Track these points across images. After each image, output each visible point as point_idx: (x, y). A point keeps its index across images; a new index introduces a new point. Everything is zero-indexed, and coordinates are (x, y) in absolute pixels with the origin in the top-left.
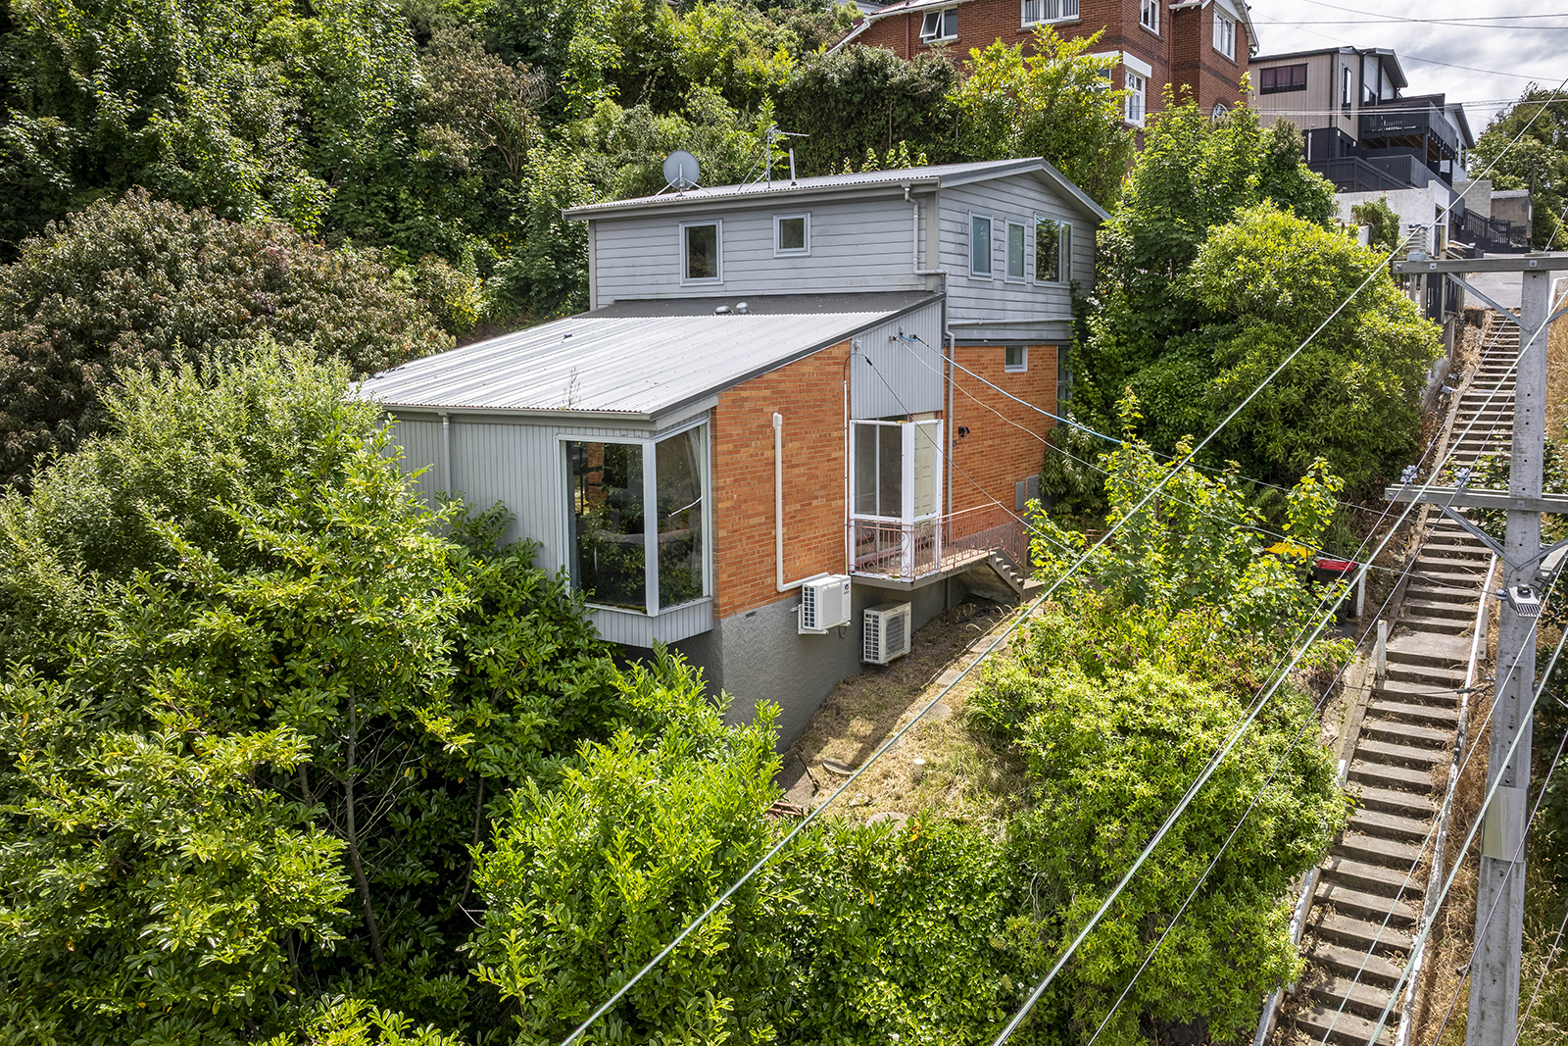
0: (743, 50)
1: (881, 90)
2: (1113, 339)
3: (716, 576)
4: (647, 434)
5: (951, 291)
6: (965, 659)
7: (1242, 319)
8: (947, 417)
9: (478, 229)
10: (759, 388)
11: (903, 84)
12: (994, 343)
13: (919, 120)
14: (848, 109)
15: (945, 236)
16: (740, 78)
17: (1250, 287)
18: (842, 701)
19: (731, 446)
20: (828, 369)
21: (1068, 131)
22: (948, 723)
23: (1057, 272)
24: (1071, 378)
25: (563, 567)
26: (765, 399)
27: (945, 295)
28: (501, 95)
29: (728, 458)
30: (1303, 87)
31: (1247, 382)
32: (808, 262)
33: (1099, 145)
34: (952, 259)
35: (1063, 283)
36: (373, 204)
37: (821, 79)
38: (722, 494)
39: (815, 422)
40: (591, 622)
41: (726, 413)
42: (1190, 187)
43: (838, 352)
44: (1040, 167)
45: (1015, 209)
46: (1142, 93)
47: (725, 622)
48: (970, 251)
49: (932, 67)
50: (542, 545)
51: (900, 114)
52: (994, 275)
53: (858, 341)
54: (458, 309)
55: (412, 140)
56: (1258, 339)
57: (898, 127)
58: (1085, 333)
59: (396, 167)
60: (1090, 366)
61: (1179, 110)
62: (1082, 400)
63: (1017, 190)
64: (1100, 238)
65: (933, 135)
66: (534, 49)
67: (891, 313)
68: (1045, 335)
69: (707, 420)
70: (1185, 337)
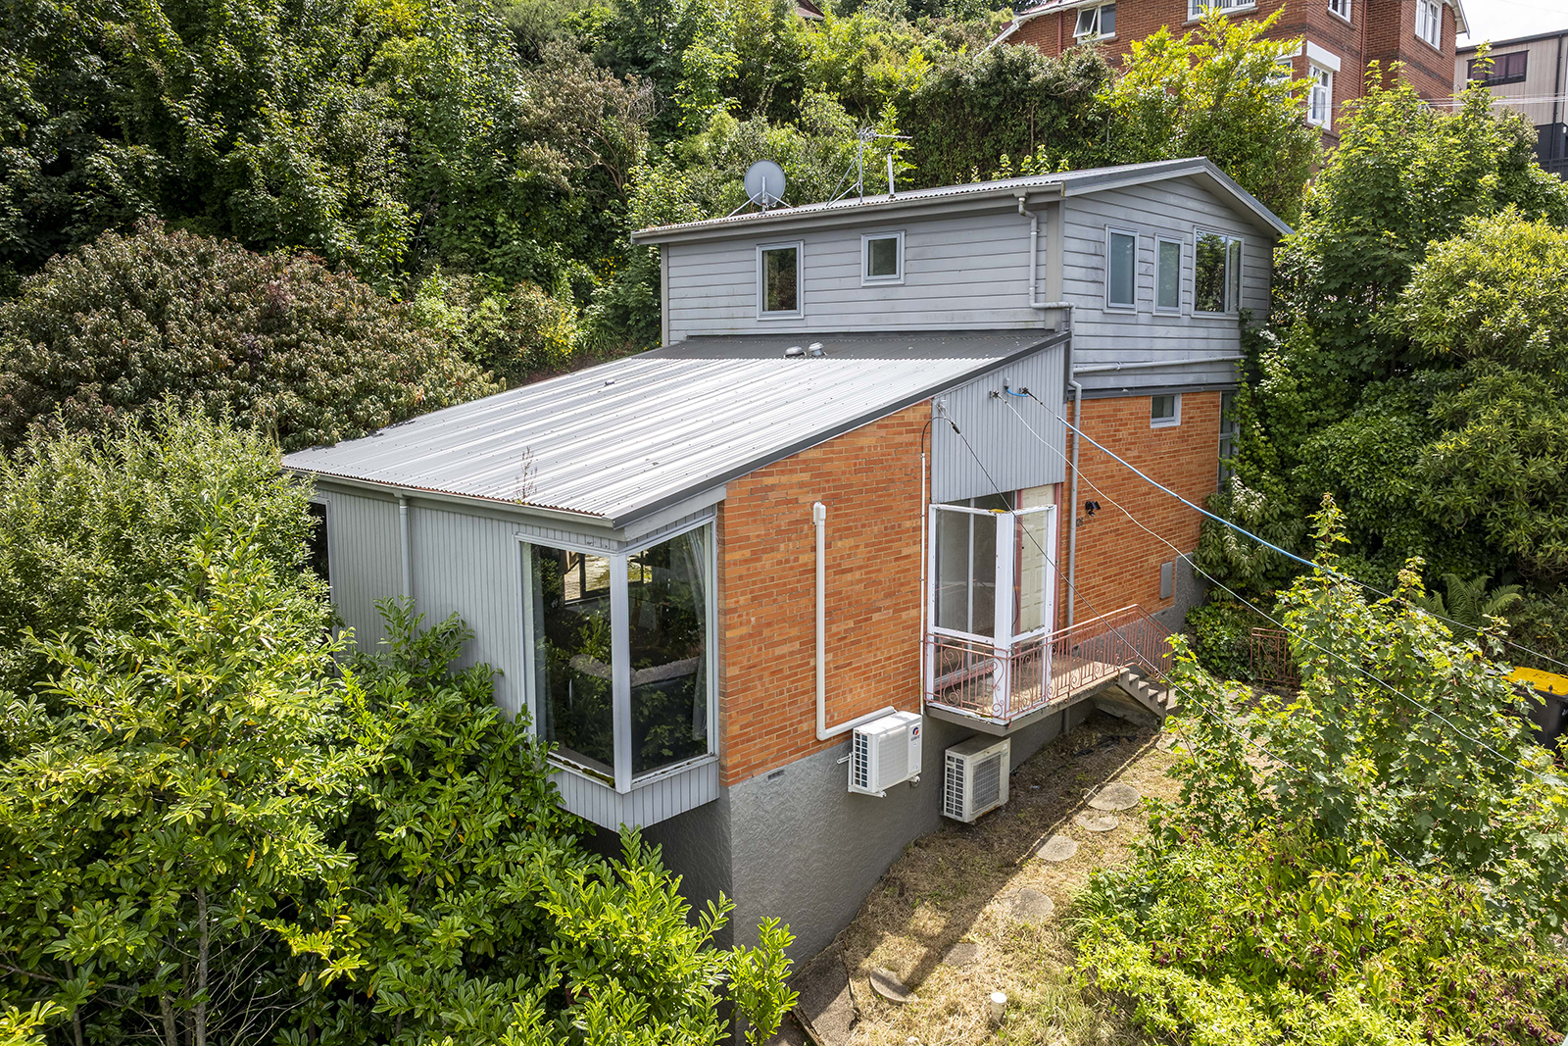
0: (875, 55)
1: (1022, 91)
2: (1294, 383)
3: (723, 729)
4: (615, 545)
5: (1077, 329)
6: (1080, 819)
7: (1473, 365)
8: (1070, 489)
9: (580, 254)
10: (791, 471)
11: (1046, 82)
12: (1137, 392)
13: (1064, 123)
14: (985, 114)
15: (1070, 258)
16: (870, 86)
17: (1487, 322)
18: (909, 876)
19: (747, 553)
20: (899, 439)
21: (1240, 131)
22: (1047, 928)
23: (1222, 296)
24: (1237, 430)
25: (525, 708)
26: (802, 485)
27: (1069, 335)
28: (609, 111)
29: (742, 570)
30: (1522, 79)
31: (1481, 450)
32: (902, 292)
33: (1277, 147)
34: (1081, 287)
35: (1230, 313)
36: (470, 229)
37: (955, 82)
38: (734, 618)
39: (878, 510)
40: (554, 785)
41: (738, 508)
42: (1401, 191)
43: (913, 416)
44: (1202, 169)
45: (1168, 223)
46: (1329, 90)
47: (736, 791)
48: (1106, 277)
49: (1081, 63)
50: (502, 673)
51: (1043, 117)
52: (1138, 305)
53: (943, 400)
54: (551, 340)
55: (511, 160)
56: (1497, 392)
57: (1041, 132)
58: (1257, 374)
59: (495, 189)
60: (1263, 416)
61: (1388, 94)
62: (1251, 457)
63: (1172, 199)
64: (1279, 256)
65: (1080, 140)
66: (652, 61)
67: (993, 360)
68: (1205, 378)
69: (713, 519)
70: (1390, 383)
